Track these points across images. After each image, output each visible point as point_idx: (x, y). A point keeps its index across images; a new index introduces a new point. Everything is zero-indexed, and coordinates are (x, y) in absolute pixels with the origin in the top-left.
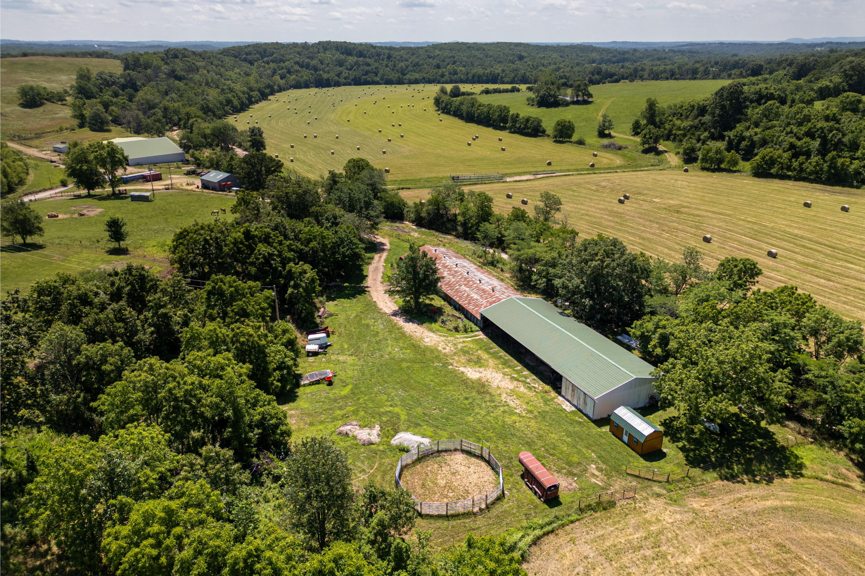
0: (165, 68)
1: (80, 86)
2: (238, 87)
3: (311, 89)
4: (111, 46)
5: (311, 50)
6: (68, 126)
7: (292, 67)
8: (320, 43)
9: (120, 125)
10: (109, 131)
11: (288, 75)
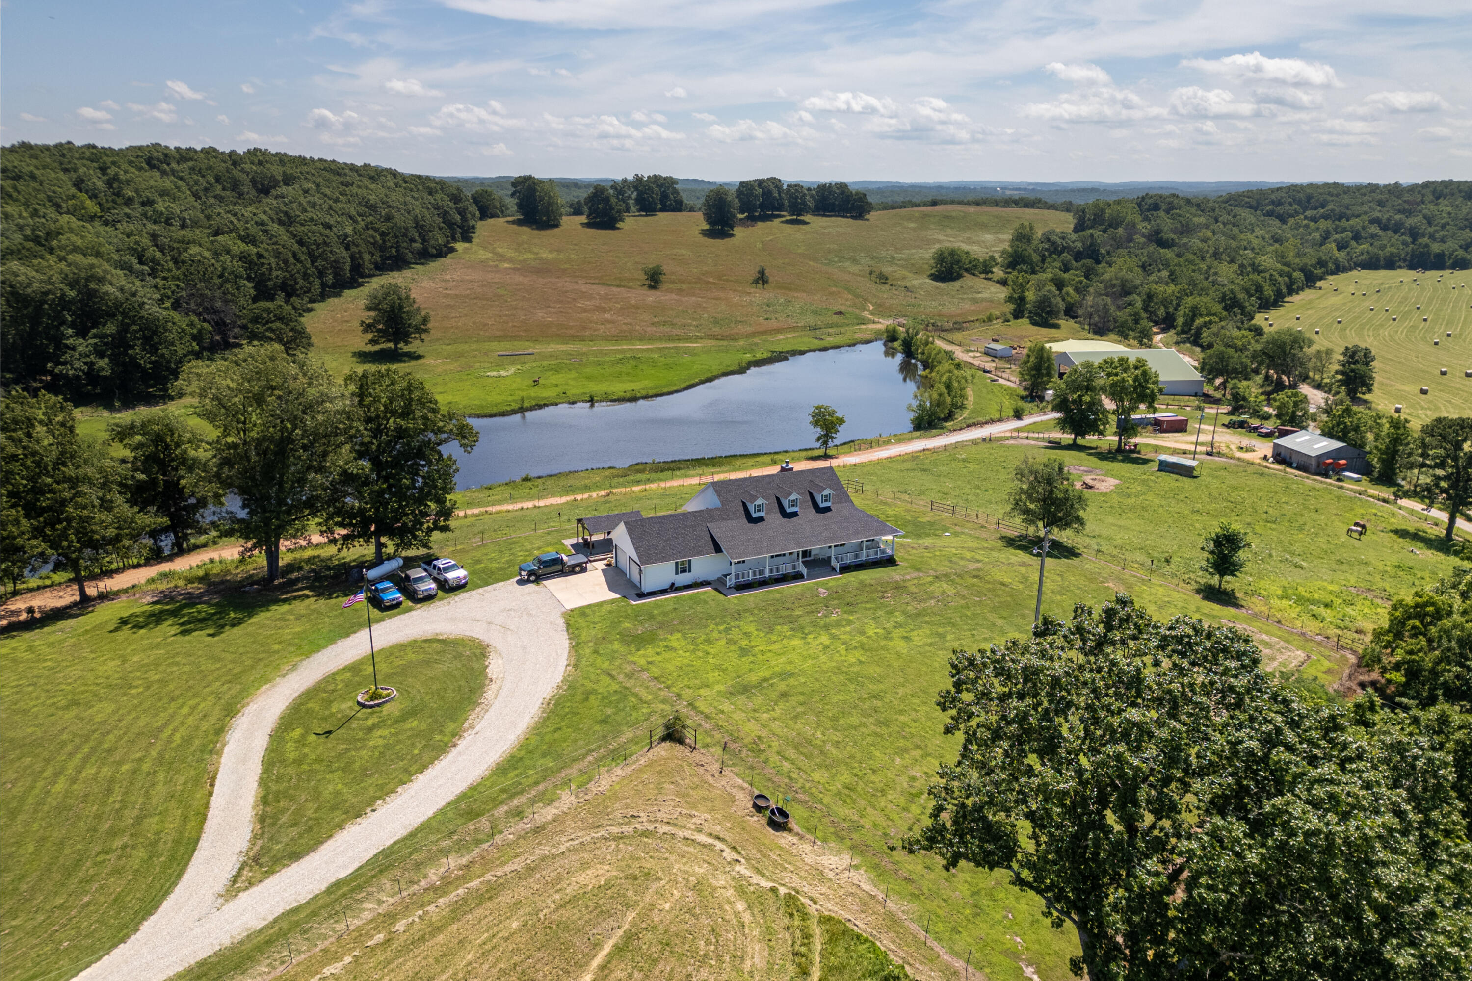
0: (1144, 227)
1: (1015, 251)
2: (1267, 261)
3: (1399, 271)
4: (1019, 189)
5: (1407, 197)
6: (998, 313)
7: (1364, 228)
8: (1427, 185)
9: (1073, 317)
10: (1056, 326)
11: (1353, 243)
